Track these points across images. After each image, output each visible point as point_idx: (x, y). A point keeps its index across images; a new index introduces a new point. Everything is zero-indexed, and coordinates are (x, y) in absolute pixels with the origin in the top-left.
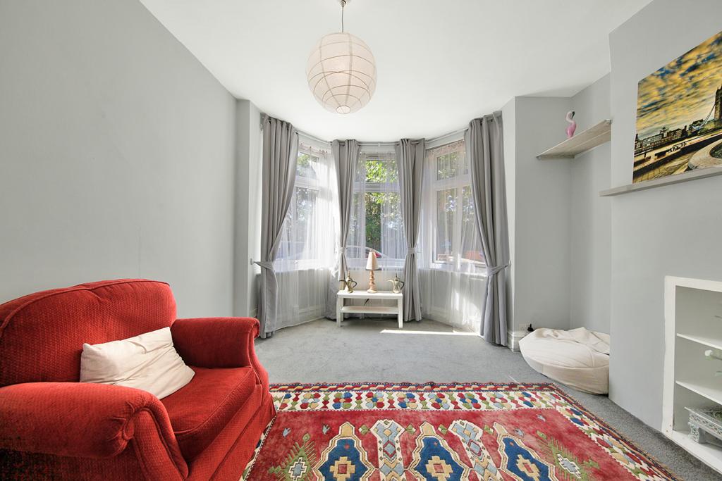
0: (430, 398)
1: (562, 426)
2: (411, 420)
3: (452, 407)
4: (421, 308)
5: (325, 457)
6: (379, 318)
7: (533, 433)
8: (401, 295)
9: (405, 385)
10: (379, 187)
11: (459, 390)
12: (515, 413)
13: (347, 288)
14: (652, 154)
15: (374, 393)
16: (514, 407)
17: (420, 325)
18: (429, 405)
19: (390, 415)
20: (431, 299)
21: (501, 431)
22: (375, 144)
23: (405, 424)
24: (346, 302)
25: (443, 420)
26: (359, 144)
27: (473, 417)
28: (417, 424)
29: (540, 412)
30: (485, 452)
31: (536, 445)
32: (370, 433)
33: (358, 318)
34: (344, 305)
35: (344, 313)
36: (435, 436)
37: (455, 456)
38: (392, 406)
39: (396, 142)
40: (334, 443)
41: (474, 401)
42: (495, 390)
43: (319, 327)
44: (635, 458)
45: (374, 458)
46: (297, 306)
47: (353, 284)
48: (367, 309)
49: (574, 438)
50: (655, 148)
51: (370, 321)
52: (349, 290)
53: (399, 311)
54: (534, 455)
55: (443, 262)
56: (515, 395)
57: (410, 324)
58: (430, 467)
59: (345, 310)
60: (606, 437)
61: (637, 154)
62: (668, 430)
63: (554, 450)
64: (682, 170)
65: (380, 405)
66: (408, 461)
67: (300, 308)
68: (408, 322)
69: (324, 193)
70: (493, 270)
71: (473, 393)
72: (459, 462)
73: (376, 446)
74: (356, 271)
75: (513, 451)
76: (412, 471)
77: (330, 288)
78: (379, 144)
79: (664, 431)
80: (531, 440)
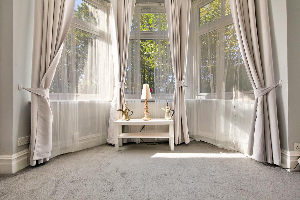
4: (189, 133)
6: (153, 142)
8: (172, 121)
10: (152, 34)
13: (124, 116)
17: (189, 147)
20: (197, 124)
24: (125, 128)
33: (135, 143)
34: (123, 132)
35: (123, 139)
43: (98, 152)
46: (77, 134)
47: (130, 113)
48: (143, 135)
51: (146, 145)
52: (126, 118)
53: (170, 136)
55: (207, 94)
57: (180, 147)
59: (123, 136)
67: (81, 135)
68: (179, 144)
69: (104, 37)
70: (263, 91)
74: (133, 103)
77: (111, 117)
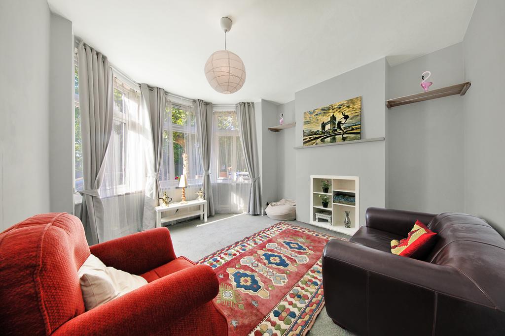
0: (251, 242)
1: (293, 232)
2: (252, 253)
3: (261, 242)
5: (234, 284)
7: (288, 237)
8: (205, 201)
9: (237, 243)
10: (182, 128)
11: (258, 235)
12: (280, 234)
13: (164, 203)
14: (308, 137)
15: (226, 252)
16: (278, 233)
18: (253, 245)
19: (242, 256)
21: (281, 241)
22: (179, 97)
23: (252, 255)
24: (163, 214)
25: (262, 247)
26: (166, 93)
27: (270, 241)
28: (256, 253)
29: (285, 231)
30: (282, 248)
31: (292, 239)
32: (243, 265)
33: (170, 225)
36: (264, 253)
37: (276, 254)
38: (240, 253)
39: (194, 100)
40: (231, 277)
41: (266, 236)
42: (269, 230)
44: (310, 231)
45: (253, 271)
48: (178, 216)
49: (297, 233)
50: (309, 136)
51: (181, 224)
53: (204, 212)
54: (293, 242)
56: (275, 229)
57: (209, 219)
58: (272, 261)
59: (164, 221)
60: (302, 230)
61: (304, 136)
62: (312, 222)
63: (296, 238)
64: (315, 144)
65: (235, 255)
66: (265, 264)
70: (254, 180)
71: (264, 234)
72: (278, 255)
73: (249, 267)
74: (167, 190)
75: (288, 244)
76: (268, 265)
78: (182, 98)
79: (310, 223)
80: (289, 239)
